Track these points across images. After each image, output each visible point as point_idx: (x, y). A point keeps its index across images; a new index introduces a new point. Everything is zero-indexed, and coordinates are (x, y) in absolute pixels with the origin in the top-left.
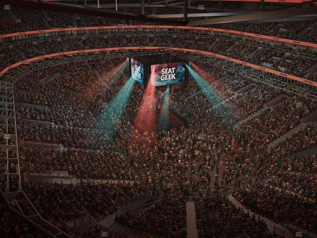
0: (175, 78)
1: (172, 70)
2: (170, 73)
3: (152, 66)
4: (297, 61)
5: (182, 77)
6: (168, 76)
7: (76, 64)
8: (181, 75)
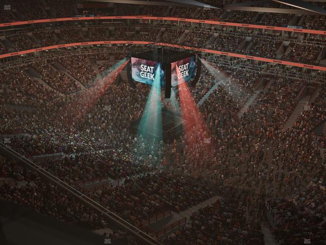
0: (188, 75)
1: (186, 66)
2: (185, 70)
3: (172, 64)
5: (193, 72)
6: (183, 73)
8: (193, 70)
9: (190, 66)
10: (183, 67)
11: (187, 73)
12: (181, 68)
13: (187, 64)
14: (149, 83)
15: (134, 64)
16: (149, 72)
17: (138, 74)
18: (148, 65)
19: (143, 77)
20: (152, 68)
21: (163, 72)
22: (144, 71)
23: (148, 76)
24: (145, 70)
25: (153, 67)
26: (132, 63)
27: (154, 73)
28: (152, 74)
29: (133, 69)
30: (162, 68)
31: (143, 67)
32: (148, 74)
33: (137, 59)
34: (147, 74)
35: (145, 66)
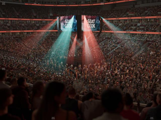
0: (95, 27)
1: (93, 21)
2: (92, 23)
3: (82, 16)
4: (147, 26)
5: (98, 27)
6: (91, 25)
7: (5, 38)
8: (98, 25)
9: (96, 22)
10: (91, 21)
11: (94, 26)
12: (89, 21)
13: (94, 20)
15: (62, 21)
17: (64, 26)
18: (69, 19)
21: (76, 21)
23: (69, 26)
29: (61, 23)
31: (66, 21)
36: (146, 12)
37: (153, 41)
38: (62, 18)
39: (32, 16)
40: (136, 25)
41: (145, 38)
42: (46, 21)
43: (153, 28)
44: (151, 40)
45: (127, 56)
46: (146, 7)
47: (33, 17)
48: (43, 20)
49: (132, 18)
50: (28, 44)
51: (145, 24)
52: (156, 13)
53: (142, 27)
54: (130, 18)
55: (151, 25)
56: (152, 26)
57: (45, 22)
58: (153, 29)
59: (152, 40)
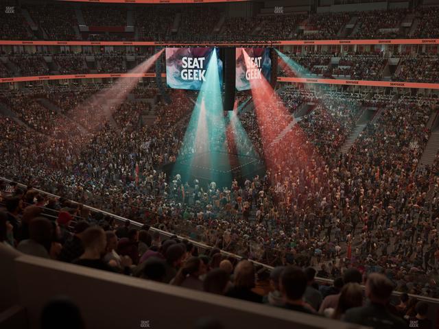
1: (258, 62)
3: (237, 49)
5: (267, 76)
6: (253, 72)
8: (267, 71)
9: (264, 64)
10: (254, 61)
11: (259, 73)
13: (260, 58)
14: (196, 87)
15: (171, 60)
16: (196, 68)
17: (177, 75)
18: (195, 55)
19: (186, 78)
20: (202, 59)
21: (221, 63)
22: (187, 68)
23: (195, 75)
24: (190, 67)
25: (204, 59)
26: (167, 58)
27: (205, 67)
28: (202, 70)
29: (167, 67)
30: (220, 56)
31: (186, 61)
32: (195, 71)
33: (176, 49)
34: (192, 73)
35: (190, 59)
36: (349, 26)
37: (379, 105)
38: (169, 52)
39: (26, 31)
40: (327, 62)
41: (358, 96)
42: (70, 46)
43: (374, 69)
44: (374, 101)
45: (329, 146)
46: (346, 14)
47: (30, 35)
48: (62, 43)
49: (317, 42)
50: (35, 119)
51: (351, 58)
52: (375, 31)
53: (345, 67)
54: (309, 42)
55: (367, 63)
56: (371, 66)
57: (68, 48)
58: (374, 74)
59: (377, 101)
